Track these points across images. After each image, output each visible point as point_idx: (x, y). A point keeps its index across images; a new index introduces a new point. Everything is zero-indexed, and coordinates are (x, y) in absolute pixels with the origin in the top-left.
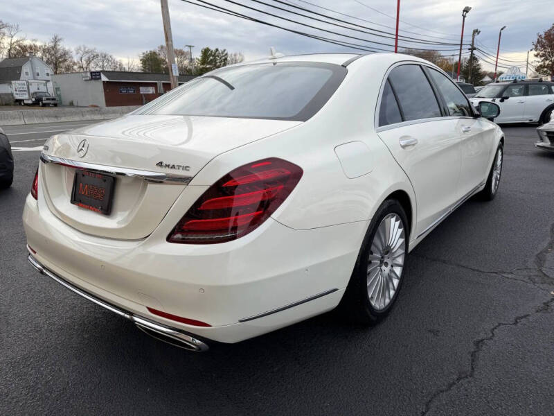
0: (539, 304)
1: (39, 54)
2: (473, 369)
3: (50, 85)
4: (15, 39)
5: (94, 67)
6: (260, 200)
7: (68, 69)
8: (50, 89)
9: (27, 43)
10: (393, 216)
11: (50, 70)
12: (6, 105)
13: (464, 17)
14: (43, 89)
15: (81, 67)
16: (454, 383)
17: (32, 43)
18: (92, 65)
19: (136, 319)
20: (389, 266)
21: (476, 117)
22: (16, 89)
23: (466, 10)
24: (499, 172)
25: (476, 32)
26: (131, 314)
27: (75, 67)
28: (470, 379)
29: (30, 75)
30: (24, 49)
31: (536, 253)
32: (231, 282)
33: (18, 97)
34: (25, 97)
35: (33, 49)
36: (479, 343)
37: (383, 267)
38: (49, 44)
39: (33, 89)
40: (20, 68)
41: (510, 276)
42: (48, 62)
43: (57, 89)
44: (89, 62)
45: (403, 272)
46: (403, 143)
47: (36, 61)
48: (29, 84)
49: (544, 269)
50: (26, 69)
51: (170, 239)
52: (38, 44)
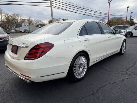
0: (121, 79)
1: (26, 21)
2: (96, 93)
3: (28, 28)
4: (21, 18)
5: (38, 24)
6: (42, 51)
7: (32, 24)
8: (28, 29)
9: (24, 18)
10: (82, 57)
11: (28, 24)
12: (18, 32)
13: (128, 9)
14: (26, 29)
15: (35, 24)
16: (90, 96)
17: (25, 19)
18: (38, 23)
19: (19, 76)
20: (82, 68)
21: (115, 34)
22: (20, 29)
23: (128, 7)
24: (125, 48)
25: (132, 13)
26: (18, 75)
27: (34, 24)
28: (94, 95)
29: (24, 26)
30: (23, 20)
31: (128, 67)
32: (34, 68)
33: (21, 31)
34: (22, 30)
35: (25, 20)
36: (101, 87)
37: (80, 68)
38: (29, 19)
39: (24, 29)
40: (22, 24)
41: (118, 73)
42: (28, 23)
43: (29, 29)
44: (37, 23)
45: (87, 70)
46: (85, 40)
47: (25, 23)
48: (23, 28)
49: (127, 72)
50: (23, 24)
51: (24, 59)
52: (26, 19)
